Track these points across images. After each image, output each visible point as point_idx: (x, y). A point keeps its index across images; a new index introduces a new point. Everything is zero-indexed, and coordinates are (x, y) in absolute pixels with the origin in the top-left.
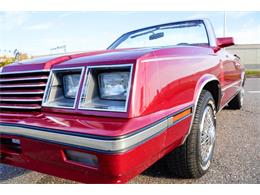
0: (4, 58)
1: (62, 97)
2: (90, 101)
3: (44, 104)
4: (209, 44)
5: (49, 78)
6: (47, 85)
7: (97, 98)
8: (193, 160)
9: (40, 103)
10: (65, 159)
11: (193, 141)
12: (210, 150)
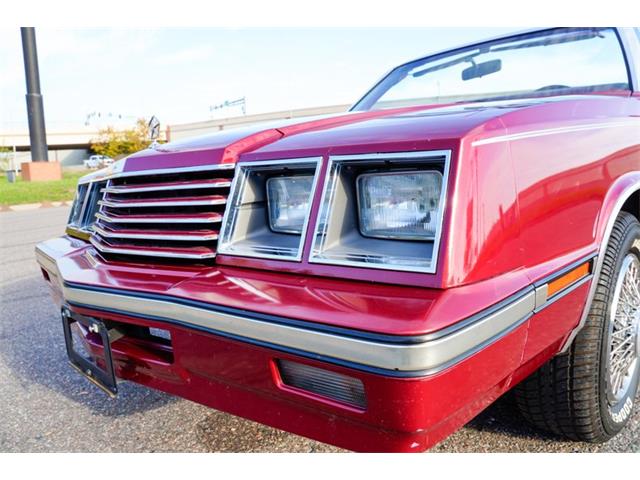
0: (109, 132)
1: (264, 231)
2: (337, 243)
3: (222, 248)
4: (630, 86)
5: (232, 184)
6: (228, 202)
7: (354, 236)
8: (588, 395)
9: (213, 245)
10: (279, 383)
11: (592, 347)
12: (632, 370)
